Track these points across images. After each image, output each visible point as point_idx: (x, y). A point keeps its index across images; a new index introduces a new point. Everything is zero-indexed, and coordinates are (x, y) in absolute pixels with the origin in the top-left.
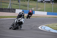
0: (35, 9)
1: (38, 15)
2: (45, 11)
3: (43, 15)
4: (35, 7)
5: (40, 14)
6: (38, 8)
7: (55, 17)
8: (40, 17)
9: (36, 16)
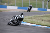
0: (7, 4)
1: (9, 9)
2: (16, 6)
3: (14, 9)
4: (7, 2)
5: (11, 9)
6: (10, 3)
7: (25, 11)
8: (12, 11)
9: (8, 10)
